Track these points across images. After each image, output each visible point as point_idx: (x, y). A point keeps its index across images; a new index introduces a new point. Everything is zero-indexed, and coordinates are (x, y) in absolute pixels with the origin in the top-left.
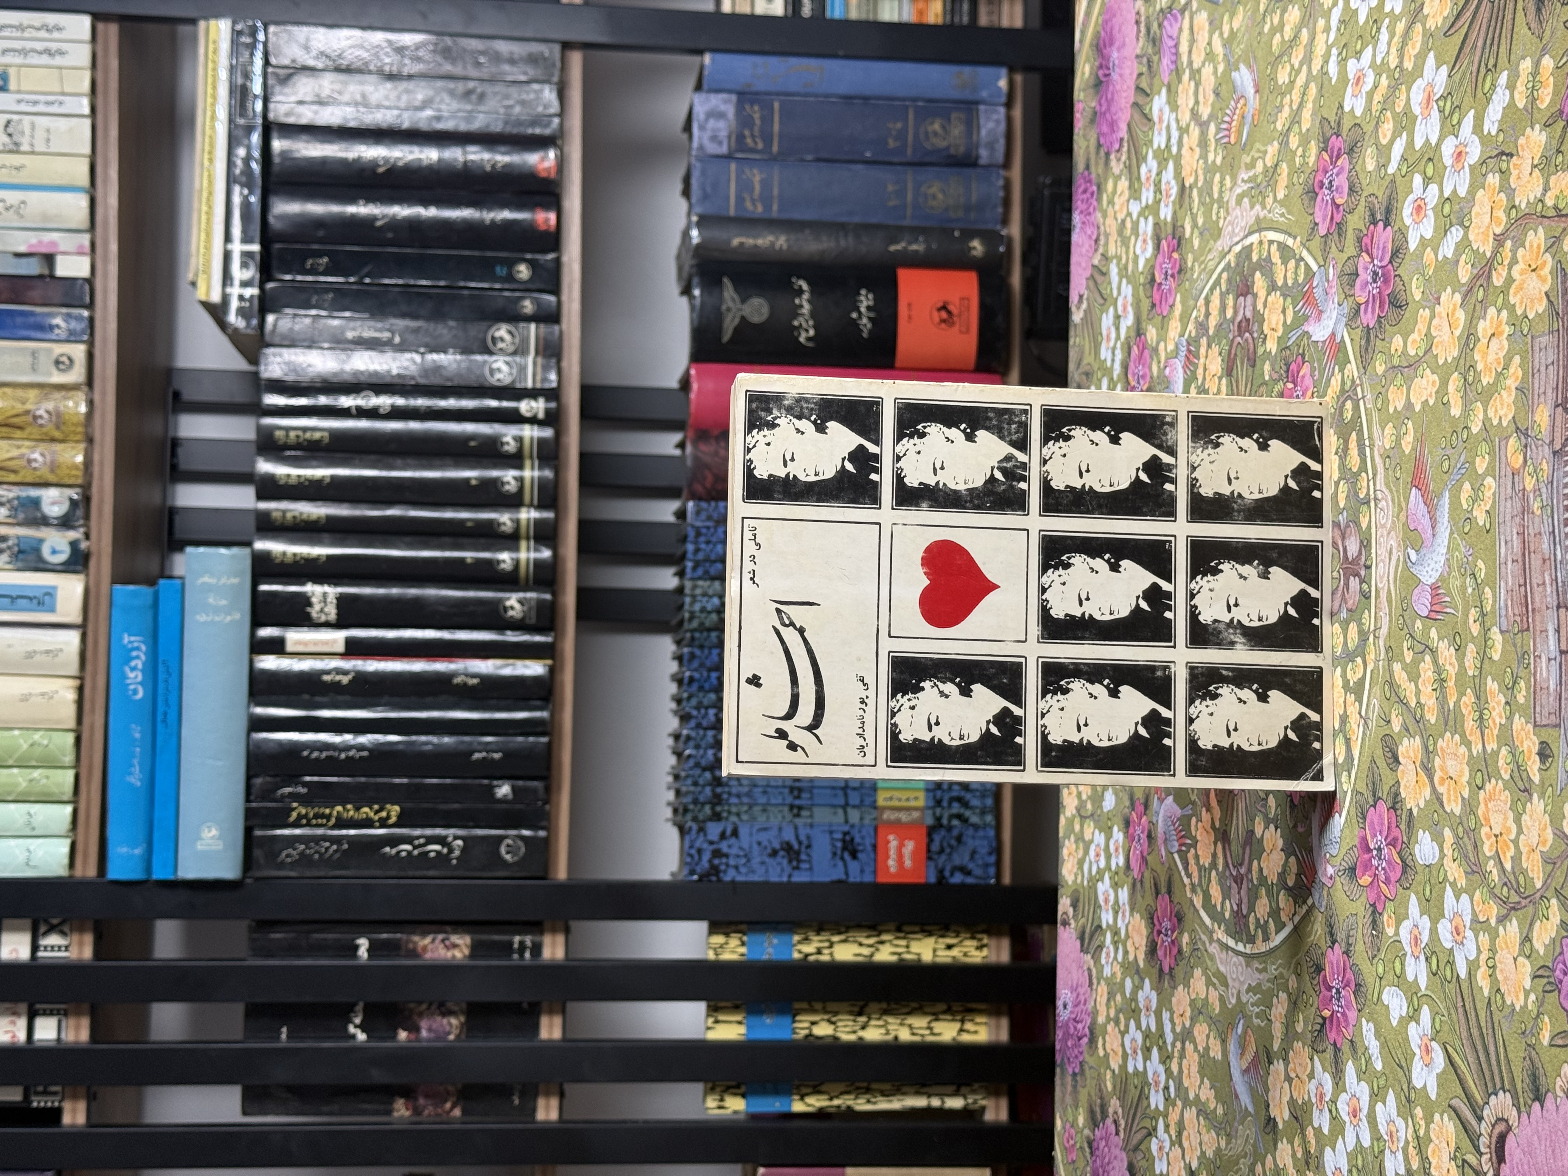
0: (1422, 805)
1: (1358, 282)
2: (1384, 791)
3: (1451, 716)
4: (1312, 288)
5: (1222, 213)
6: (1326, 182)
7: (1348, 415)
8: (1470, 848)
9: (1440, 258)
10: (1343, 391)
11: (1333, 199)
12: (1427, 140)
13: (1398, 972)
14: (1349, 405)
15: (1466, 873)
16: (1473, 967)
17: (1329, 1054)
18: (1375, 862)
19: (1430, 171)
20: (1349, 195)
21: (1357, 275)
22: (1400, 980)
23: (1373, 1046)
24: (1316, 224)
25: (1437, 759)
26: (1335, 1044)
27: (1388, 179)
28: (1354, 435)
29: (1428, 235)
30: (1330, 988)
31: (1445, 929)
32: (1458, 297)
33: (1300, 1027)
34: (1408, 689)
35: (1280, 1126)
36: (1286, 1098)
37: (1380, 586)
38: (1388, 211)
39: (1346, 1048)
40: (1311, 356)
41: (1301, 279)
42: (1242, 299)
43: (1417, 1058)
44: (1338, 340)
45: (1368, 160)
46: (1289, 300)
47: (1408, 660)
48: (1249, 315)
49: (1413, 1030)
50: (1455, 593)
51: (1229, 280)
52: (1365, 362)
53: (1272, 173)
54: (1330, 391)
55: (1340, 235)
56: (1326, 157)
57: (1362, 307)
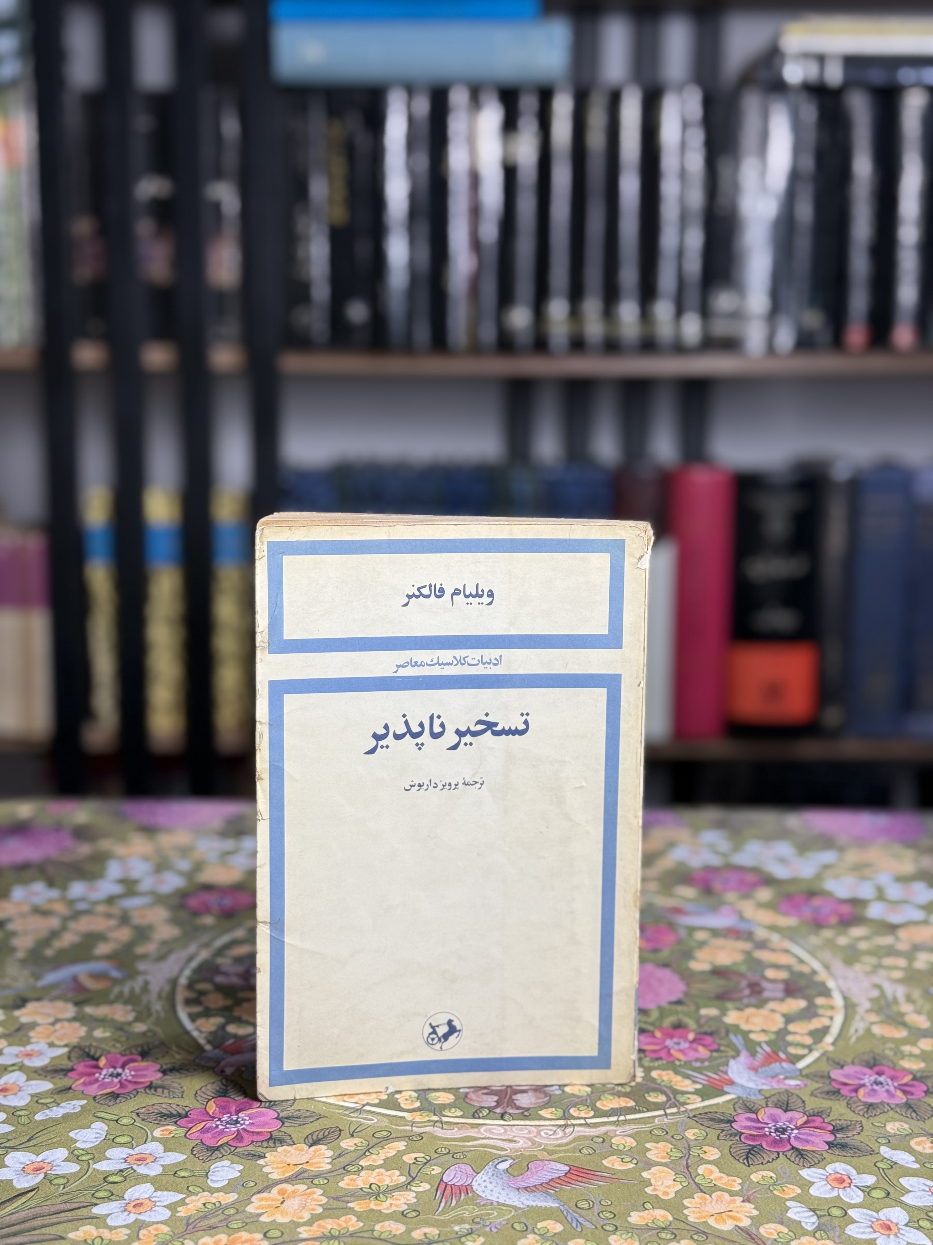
0: (264, 1170)
1: (779, 1111)
2: (290, 1129)
3: (341, 1205)
4: (781, 1060)
5: (868, 968)
6: (882, 1079)
7: (652, 1098)
8: (213, 1221)
9: (788, 1203)
10: (676, 1092)
11: (863, 1085)
12: (909, 1191)
13: (118, 1140)
14: (662, 1098)
15: (189, 1217)
16: (99, 1221)
17: (67, 1064)
18: (225, 1118)
19: (877, 1194)
20: (865, 1104)
21: (786, 1111)
22: (110, 1141)
23: (58, 1112)
24: (842, 1067)
25: (305, 1187)
26: (72, 1070)
27: (875, 1147)
28: (632, 1104)
29: (813, 1191)
30: (123, 1067)
31: (143, 1191)
32: (745, 1223)
33: (99, 1033)
34: (378, 1158)
35: (17, 1013)
36: (39, 1019)
37: (482, 1129)
38: (843, 1146)
39: (65, 1082)
40: (716, 1058)
41: (792, 1050)
42: (781, 986)
43: (33, 1157)
44: (727, 1088)
45: (897, 1124)
46: (773, 1037)
47: (405, 1158)
48: (766, 994)
49: (61, 1153)
50: (458, 1212)
51: (801, 974)
52: (699, 1118)
53: (898, 1020)
54: (679, 1078)
55: (828, 1093)
56: (907, 1079)
57: (753, 1116)
